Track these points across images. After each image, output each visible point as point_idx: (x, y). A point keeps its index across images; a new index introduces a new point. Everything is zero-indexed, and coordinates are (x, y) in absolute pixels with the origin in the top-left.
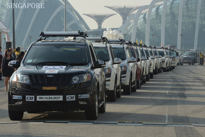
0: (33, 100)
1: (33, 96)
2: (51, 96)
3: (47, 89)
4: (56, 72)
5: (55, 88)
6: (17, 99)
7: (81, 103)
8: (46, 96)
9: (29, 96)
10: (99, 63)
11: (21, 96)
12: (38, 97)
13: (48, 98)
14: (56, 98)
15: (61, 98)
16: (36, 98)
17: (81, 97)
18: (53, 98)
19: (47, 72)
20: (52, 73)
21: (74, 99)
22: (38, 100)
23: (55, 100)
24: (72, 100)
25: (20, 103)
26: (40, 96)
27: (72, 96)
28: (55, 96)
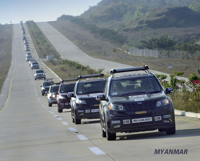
0: (129, 123)
1: (129, 120)
2: (143, 119)
3: (139, 113)
4: (143, 99)
5: (145, 112)
6: (116, 123)
7: (165, 121)
8: (139, 119)
9: (126, 120)
10: (169, 90)
11: (120, 121)
12: (133, 120)
13: (141, 120)
14: (147, 119)
15: (150, 119)
16: (131, 121)
17: (166, 117)
18: (144, 120)
19: (136, 100)
20: (140, 100)
21: (161, 119)
22: (133, 122)
23: (146, 121)
24: (159, 120)
25: (119, 126)
26: (134, 119)
27: (159, 117)
28: (146, 118)
